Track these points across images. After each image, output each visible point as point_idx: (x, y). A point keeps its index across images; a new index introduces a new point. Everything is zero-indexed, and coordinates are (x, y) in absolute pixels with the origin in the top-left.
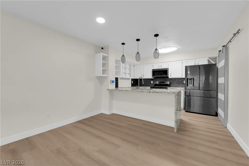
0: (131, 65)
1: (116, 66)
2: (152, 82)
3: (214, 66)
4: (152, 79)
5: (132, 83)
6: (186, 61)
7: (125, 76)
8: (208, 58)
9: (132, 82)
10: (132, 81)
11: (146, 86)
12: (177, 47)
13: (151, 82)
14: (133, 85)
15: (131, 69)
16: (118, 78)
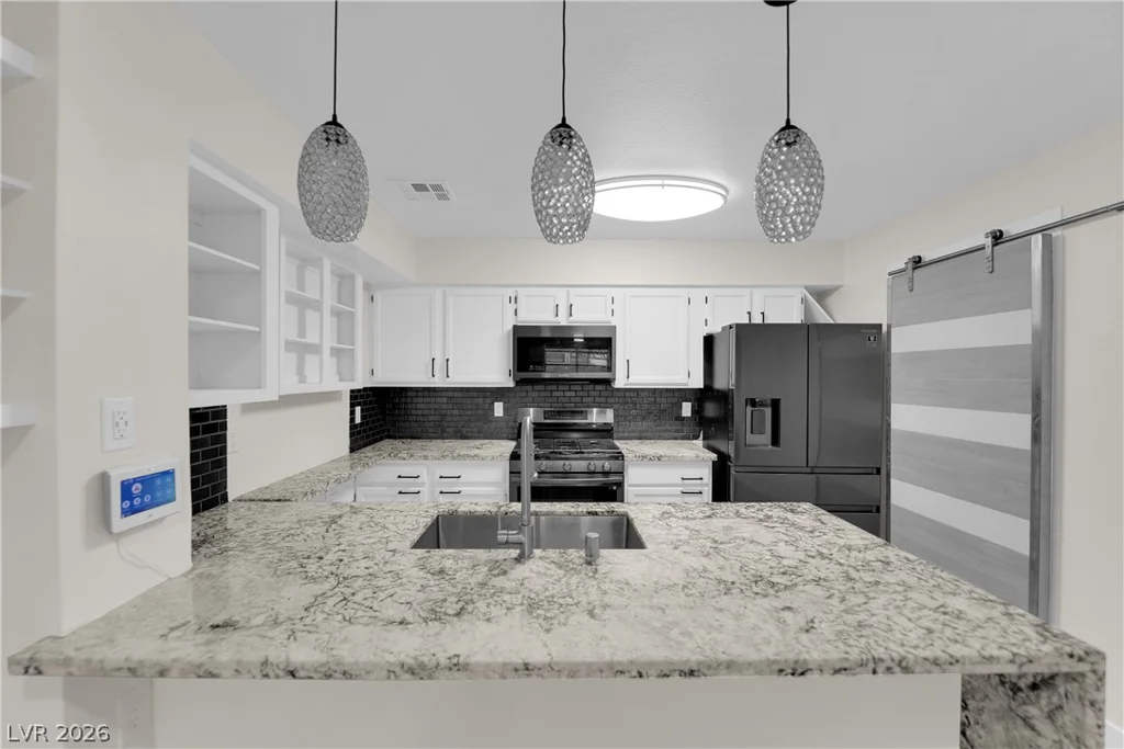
0: (353, 277)
1: (199, 273)
2: (499, 409)
3: (872, 339)
4: (498, 393)
5: (358, 420)
6: (707, 292)
7: (302, 379)
8: (806, 288)
9: (352, 413)
10: (352, 406)
11: (456, 438)
12: (723, 192)
13: (493, 410)
14: (362, 437)
15: (352, 314)
16: (220, 413)
